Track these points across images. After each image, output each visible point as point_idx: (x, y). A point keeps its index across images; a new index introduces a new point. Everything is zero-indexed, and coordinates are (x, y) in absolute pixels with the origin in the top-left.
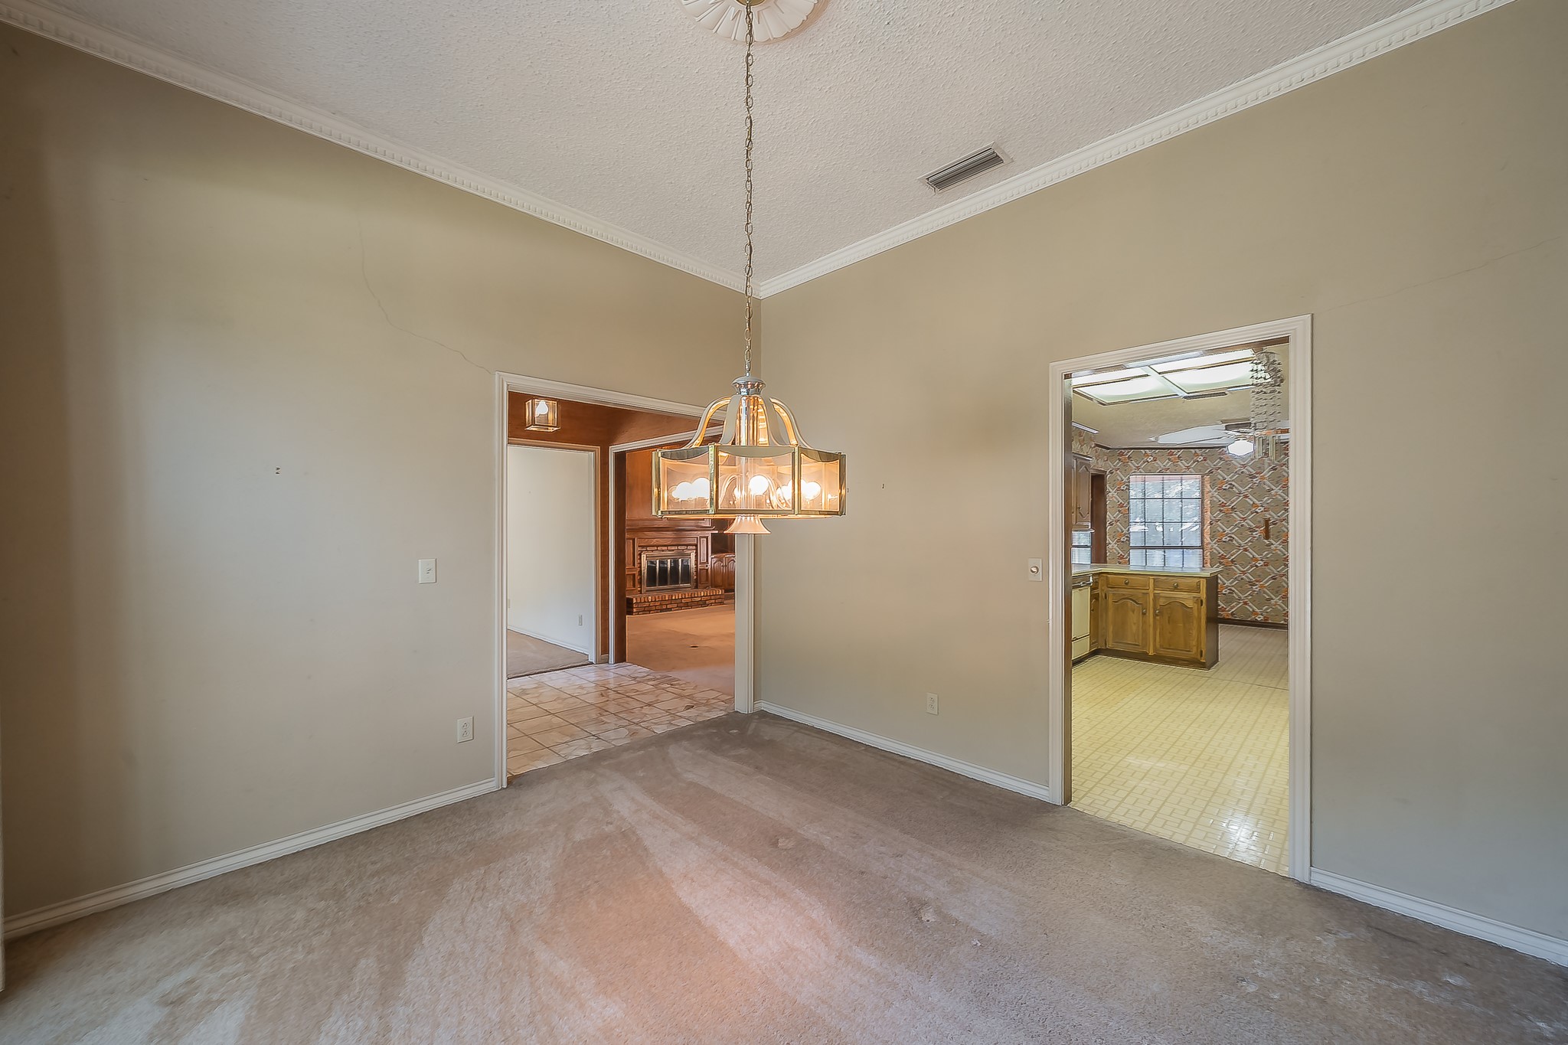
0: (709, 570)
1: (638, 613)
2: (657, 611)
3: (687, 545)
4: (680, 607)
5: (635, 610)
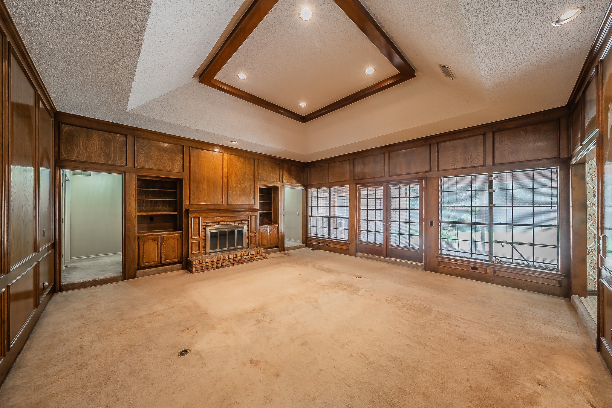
0: (257, 237)
1: (197, 271)
2: (214, 268)
3: (241, 221)
4: (232, 264)
5: (194, 270)
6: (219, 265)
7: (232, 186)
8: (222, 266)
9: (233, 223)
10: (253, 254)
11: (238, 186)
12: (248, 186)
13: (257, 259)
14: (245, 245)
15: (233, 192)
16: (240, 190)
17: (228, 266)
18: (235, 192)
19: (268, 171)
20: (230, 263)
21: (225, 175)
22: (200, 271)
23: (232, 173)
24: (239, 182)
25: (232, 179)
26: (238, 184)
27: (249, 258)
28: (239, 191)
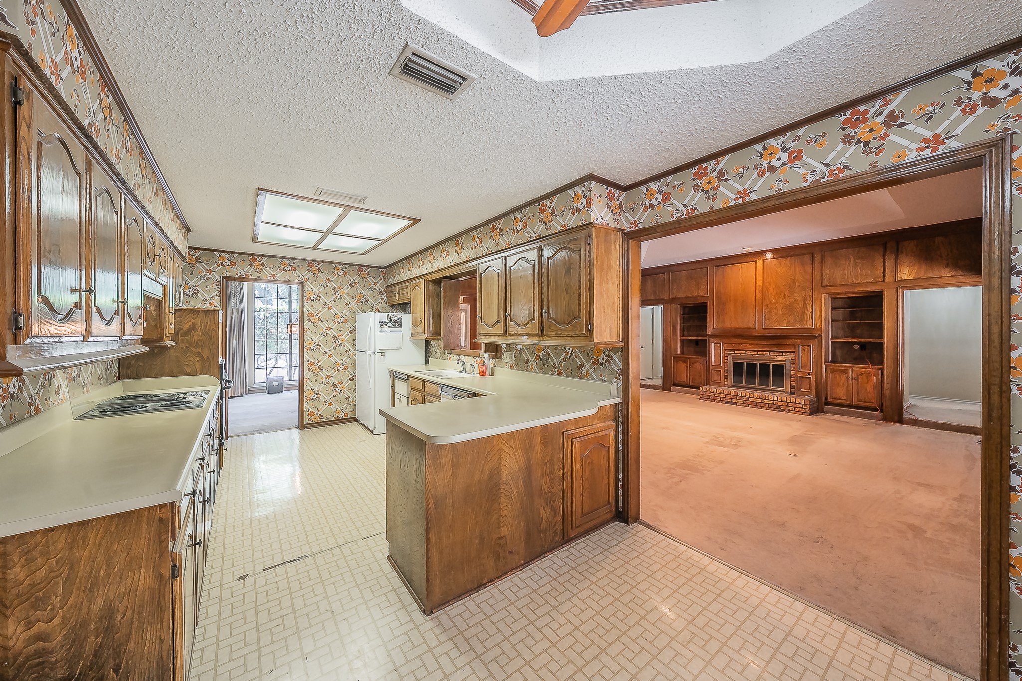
0: (813, 380)
3: (782, 352)
6: (729, 400)
7: (771, 302)
9: (768, 353)
11: (781, 302)
12: (800, 299)
13: (790, 410)
14: (788, 387)
16: (785, 307)
18: (775, 311)
19: (850, 266)
20: (744, 403)
21: (758, 288)
23: (770, 284)
24: (782, 295)
25: (771, 293)
26: (781, 299)
28: (783, 308)
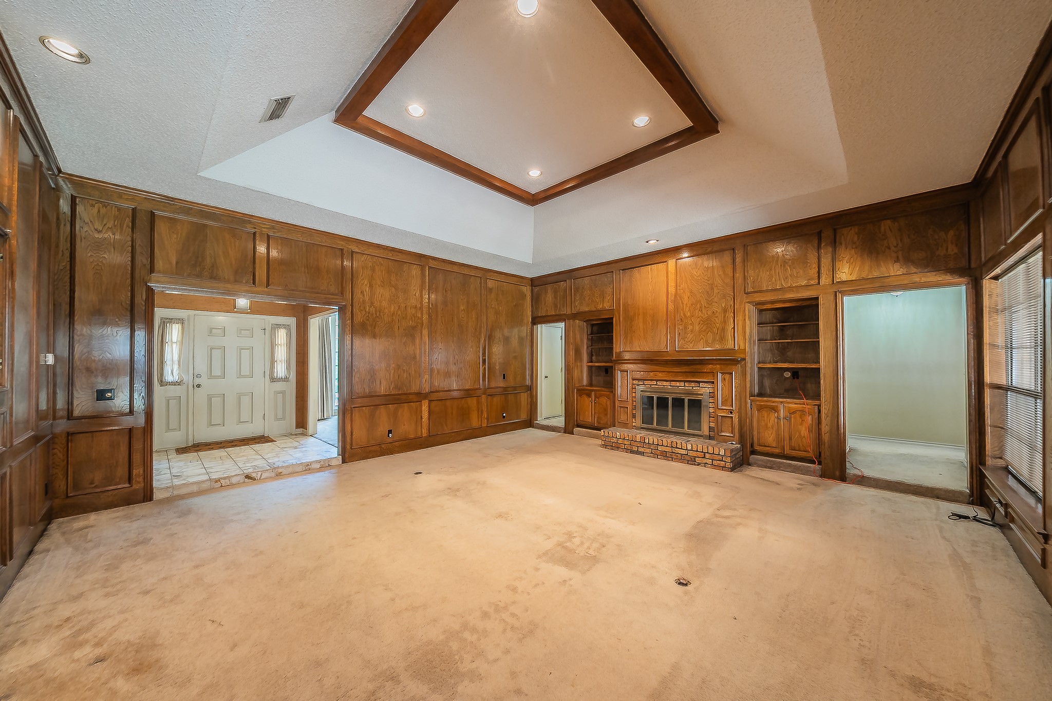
2: (626, 451)
3: (699, 382)
4: (655, 455)
6: (635, 449)
7: (685, 316)
8: (638, 453)
9: (682, 384)
10: (697, 451)
11: (697, 314)
12: (719, 310)
13: (706, 464)
14: (705, 430)
15: (685, 328)
16: (702, 322)
17: (648, 456)
18: (691, 327)
20: (652, 453)
21: (671, 298)
22: (609, 447)
23: (684, 292)
24: (698, 306)
25: (685, 303)
26: (697, 311)
27: (687, 455)
28: (699, 323)
